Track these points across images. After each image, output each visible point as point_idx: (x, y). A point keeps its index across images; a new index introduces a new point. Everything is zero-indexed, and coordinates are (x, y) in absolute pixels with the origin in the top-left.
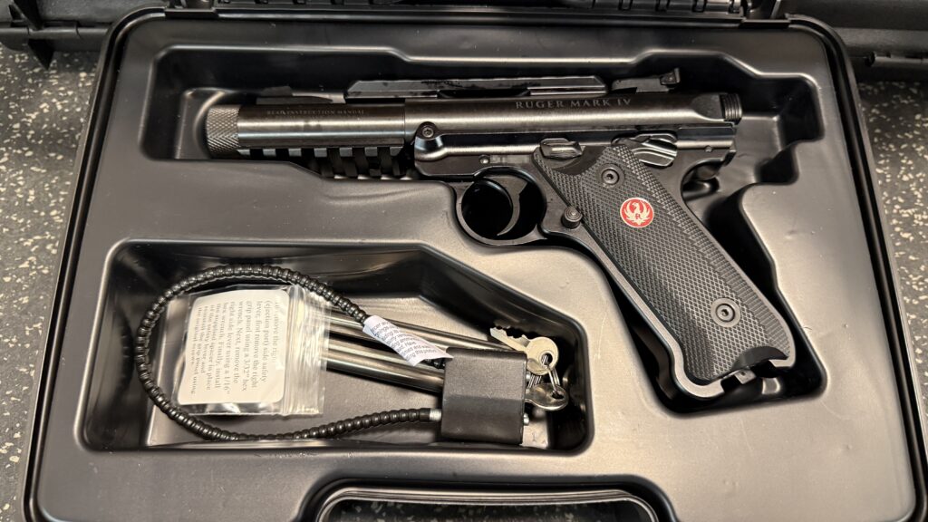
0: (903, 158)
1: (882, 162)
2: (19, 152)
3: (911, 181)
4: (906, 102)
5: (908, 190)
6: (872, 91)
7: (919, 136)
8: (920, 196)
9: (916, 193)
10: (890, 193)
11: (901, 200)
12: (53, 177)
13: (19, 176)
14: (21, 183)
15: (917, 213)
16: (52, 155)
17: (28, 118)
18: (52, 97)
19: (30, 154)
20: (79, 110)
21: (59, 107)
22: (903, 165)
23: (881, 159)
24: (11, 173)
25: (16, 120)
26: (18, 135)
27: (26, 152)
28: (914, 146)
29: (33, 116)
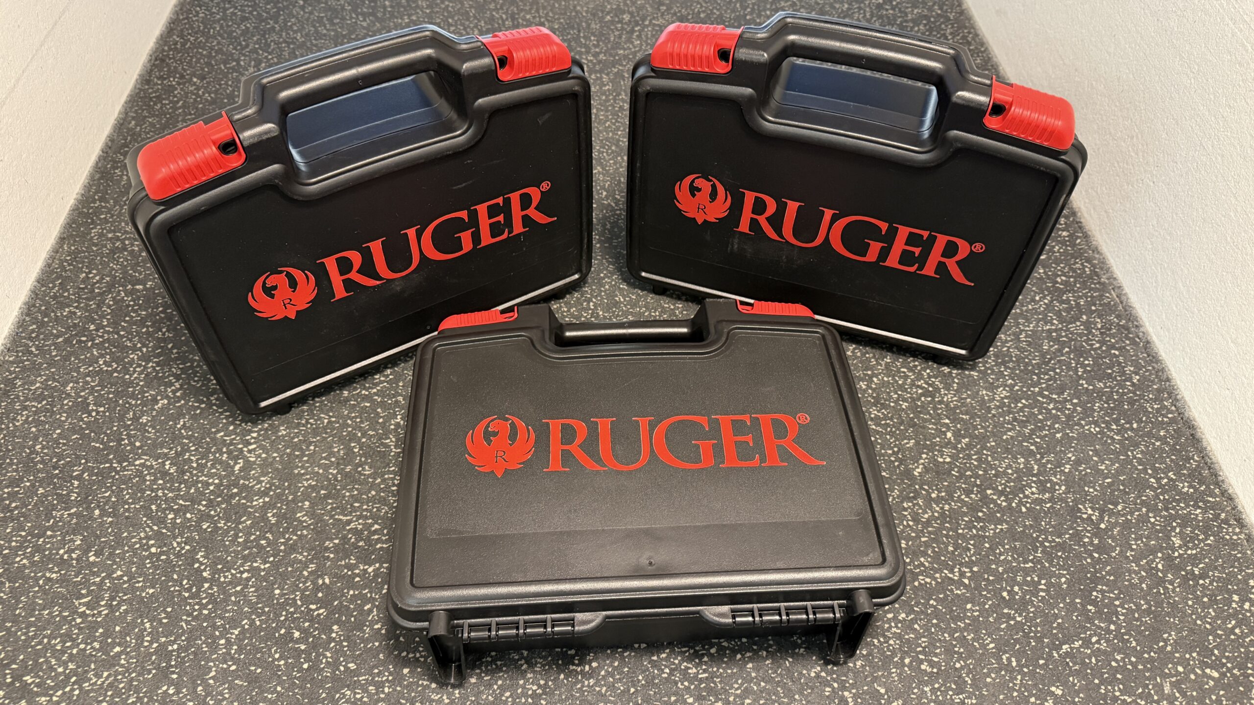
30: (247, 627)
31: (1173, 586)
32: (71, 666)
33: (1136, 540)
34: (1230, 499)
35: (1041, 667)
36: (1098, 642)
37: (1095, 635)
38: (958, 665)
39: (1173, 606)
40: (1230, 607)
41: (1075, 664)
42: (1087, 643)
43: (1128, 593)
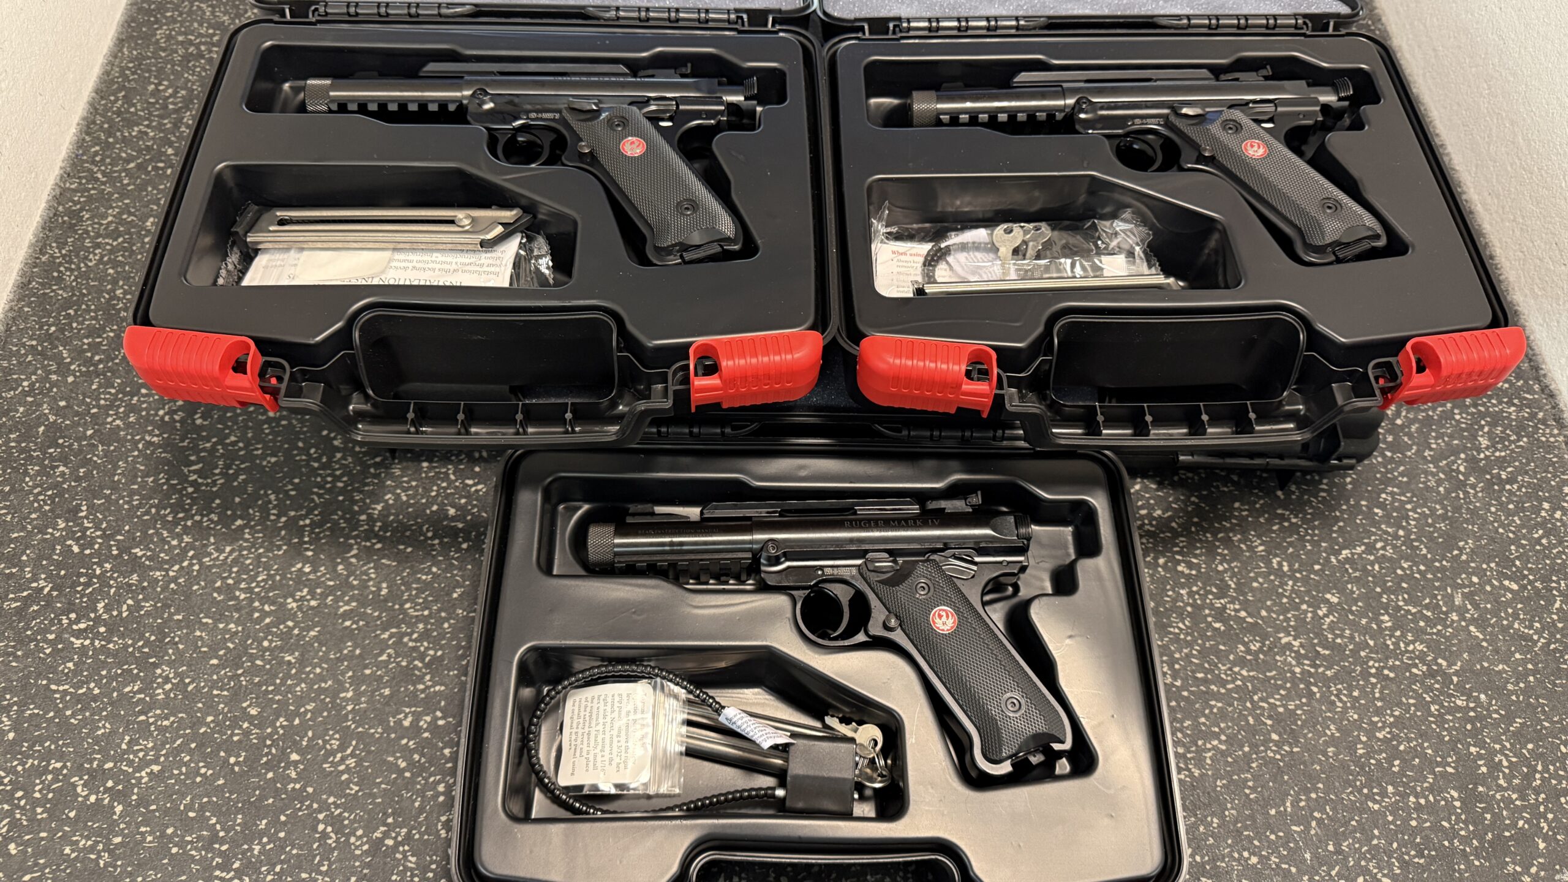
0: (1219, 547)
1: (1198, 552)
2: (368, 544)
3: (1225, 571)
4: (1226, 489)
5: (1222, 580)
6: (1193, 479)
7: (1236, 525)
8: (1233, 586)
9: (1230, 582)
10: (1203, 583)
11: (1214, 590)
12: (405, 569)
13: (370, 569)
14: (373, 576)
15: (1229, 602)
16: (402, 547)
17: (374, 509)
18: (396, 487)
19: (379, 546)
20: (424, 501)
21: (404, 498)
22: (1219, 554)
23: (1198, 548)
24: (363, 565)
25: (361, 512)
26: (366, 527)
27: (374, 544)
28: (1231, 535)
29: (379, 507)
30: (391, 502)
31: (1475, 489)
32: (186, 539)
33: (1436, 438)
34: (1552, 396)
35: (1316, 573)
36: (1383, 548)
37: (1381, 540)
38: (1220, 568)
39: (1474, 512)
40: (1538, 514)
41: (1355, 570)
42: (1371, 548)
43: (1423, 496)
